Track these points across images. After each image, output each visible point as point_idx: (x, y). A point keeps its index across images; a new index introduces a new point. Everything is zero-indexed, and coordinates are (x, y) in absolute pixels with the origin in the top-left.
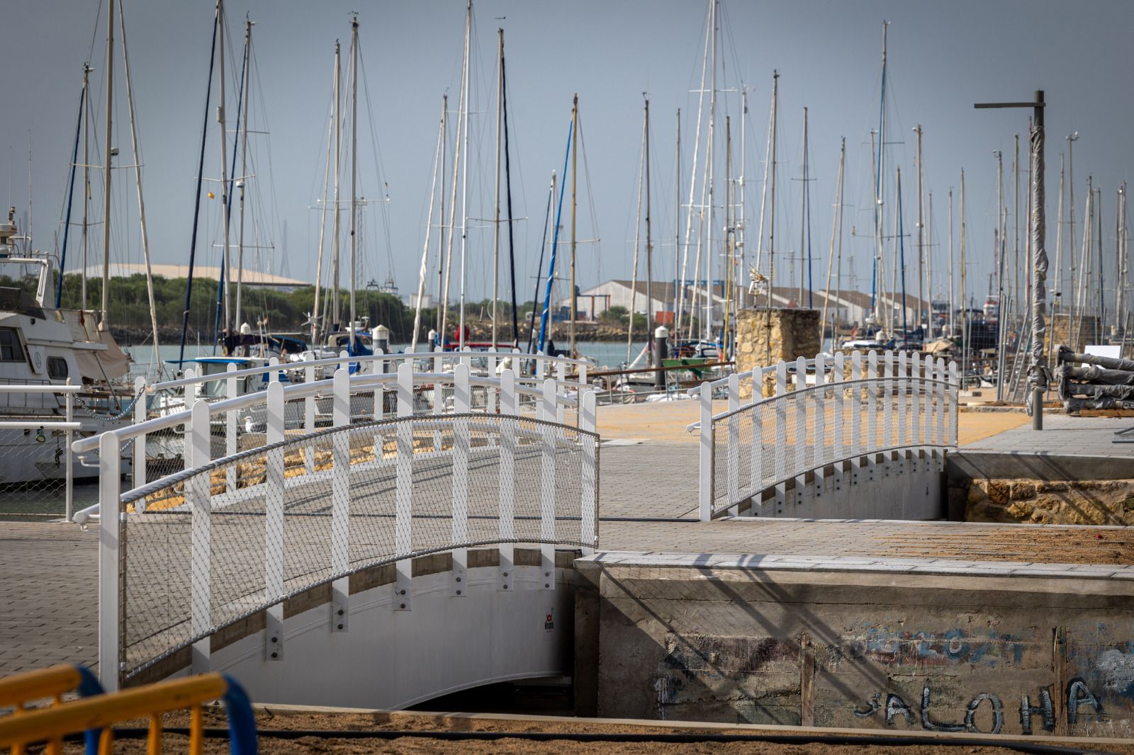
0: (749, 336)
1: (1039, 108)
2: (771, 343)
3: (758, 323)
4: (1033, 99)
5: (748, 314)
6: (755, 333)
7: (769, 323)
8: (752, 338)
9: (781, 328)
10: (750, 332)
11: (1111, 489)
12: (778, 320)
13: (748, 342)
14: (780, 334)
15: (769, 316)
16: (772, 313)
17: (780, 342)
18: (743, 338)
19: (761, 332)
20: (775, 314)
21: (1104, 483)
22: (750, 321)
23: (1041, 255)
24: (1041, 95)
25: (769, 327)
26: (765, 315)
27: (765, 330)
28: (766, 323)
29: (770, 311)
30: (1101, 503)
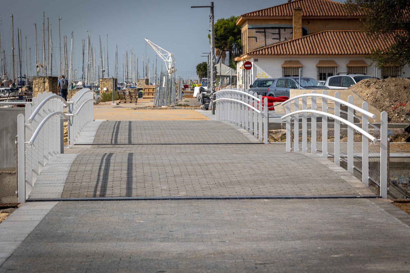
0: (37, 86)
1: (212, 8)
2: (45, 88)
3: (40, 81)
4: (210, 5)
5: (36, 78)
6: (39, 85)
7: (44, 81)
8: (38, 86)
9: (48, 83)
10: (37, 84)
11: (276, 133)
12: (47, 80)
13: (37, 87)
14: (48, 85)
15: (44, 79)
16: (45, 78)
17: (48, 88)
18: (35, 86)
19: (41, 84)
20: (46, 78)
21: (274, 131)
22: (37, 80)
23: (214, 56)
24: (213, 3)
25: (44, 82)
26: (43, 78)
27: (43, 84)
28: (43, 81)
29: (45, 77)
30: (273, 137)
